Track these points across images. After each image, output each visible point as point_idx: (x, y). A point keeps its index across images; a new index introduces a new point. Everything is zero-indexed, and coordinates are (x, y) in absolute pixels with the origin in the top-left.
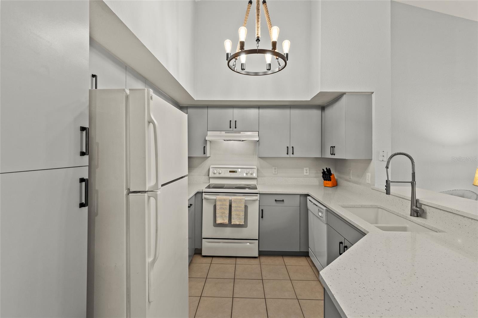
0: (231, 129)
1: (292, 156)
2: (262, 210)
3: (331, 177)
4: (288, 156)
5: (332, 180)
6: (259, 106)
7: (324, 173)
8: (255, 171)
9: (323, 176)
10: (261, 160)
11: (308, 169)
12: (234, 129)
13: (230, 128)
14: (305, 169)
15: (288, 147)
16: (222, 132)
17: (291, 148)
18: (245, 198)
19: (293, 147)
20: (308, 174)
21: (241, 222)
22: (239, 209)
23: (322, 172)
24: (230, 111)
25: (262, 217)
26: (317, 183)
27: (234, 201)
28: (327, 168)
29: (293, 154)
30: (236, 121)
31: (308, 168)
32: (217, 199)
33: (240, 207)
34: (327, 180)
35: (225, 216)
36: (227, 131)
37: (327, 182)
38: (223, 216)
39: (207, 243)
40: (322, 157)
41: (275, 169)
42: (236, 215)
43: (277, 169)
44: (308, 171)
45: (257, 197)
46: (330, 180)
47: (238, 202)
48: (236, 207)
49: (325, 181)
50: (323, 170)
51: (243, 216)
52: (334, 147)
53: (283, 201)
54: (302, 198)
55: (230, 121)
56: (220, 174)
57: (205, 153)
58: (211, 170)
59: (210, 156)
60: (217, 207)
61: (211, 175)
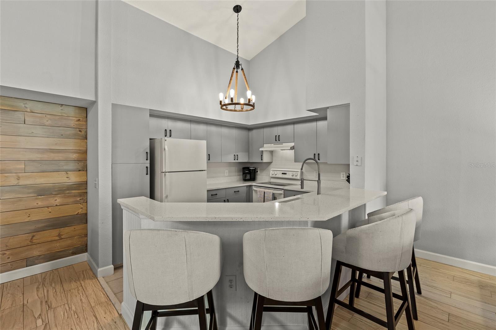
6: (294, 122)
8: (299, 173)
11: (344, 173)
12: (279, 142)
13: (276, 141)
14: (342, 173)
15: (315, 154)
16: (271, 144)
18: (274, 192)
19: (318, 154)
24: (276, 128)
27: (266, 192)
29: (319, 159)
30: (279, 136)
32: (258, 190)
33: (269, 197)
36: (274, 144)
45: (282, 192)
47: (268, 194)
48: (267, 197)
55: (276, 136)
56: (276, 175)
57: (262, 160)
58: (271, 171)
59: (272, 162)
60: (258, 196)
61: (271, 175)
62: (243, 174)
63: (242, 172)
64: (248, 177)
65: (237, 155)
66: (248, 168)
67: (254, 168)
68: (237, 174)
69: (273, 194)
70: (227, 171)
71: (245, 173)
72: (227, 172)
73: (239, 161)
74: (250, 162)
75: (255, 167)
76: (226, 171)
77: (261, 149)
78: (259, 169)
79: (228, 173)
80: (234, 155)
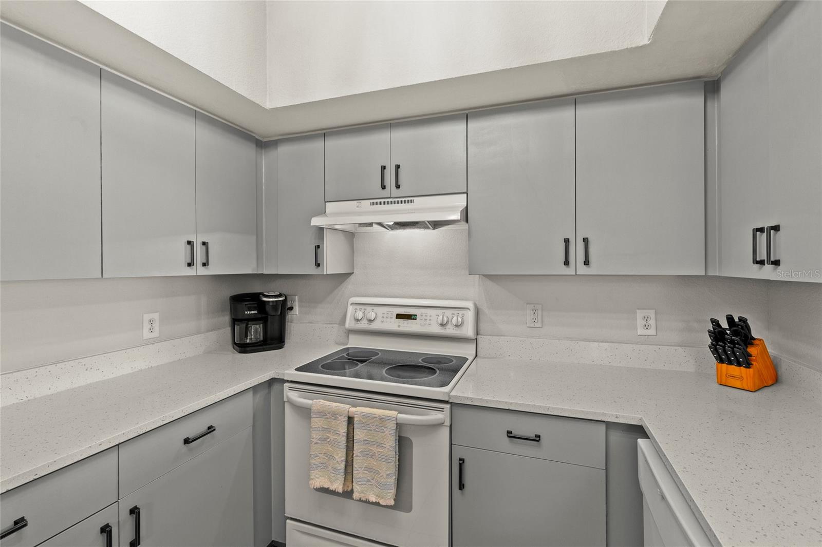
0: (386, 193)
1: (582, 270)
2: (462, 461)
3: (752, 350)
4: (570, 271)
5: (754, 363)
6: (467, 112)
7: (717, 335)
8: (470, 316)
9: (714, 348)
10: (489, 283)
11: (652, 314)
12: (395, 192)
13: (384, 187)
14: (640, 314)
15: (567, 241)
16: (362, 201)
17: (581, 246)
18: (400, 416)
19: (586, 241)
20: (652, 332)
21: (382, 498)
22: (374, 449)
23: (709, 331)
24: (382, 138)
25: (462, 486)
26: (690, 368)
27: (360, 422)
28: (730, 319)
29: (586, 263)
30: (398, 167)
31: (653, 311)
32: (314, 408)
33: (380, 445)
34: (730, 363)
35: (335, 469)
36: (376, 201)
37: (734, 370)
38: (330, 468)
39: (299, 534)
40: (710, 273)
41: (534, 311)
42: (369, 469)
43: (540, 312)
44: (652, 322)
45: (440, 416)
46: (748, 365)
47: (373, 428)
48: (366, 442)
49: (724, 365)
50: (715, 323)
51: (388, 476)
52: (776, 228)
53: (537, 438)
54: (616, 437)
55: (384, 168)
56: (370, 321)
57: (318, 265)
58: (350, 309)
59: (353, 273)
60: (314, 434)
61: (349, 323)
62: (235, 321)
63: (228, 313)
64: (256, 332)
65: (204, 243)
66: (254, 299)
67: (280, 295)
68: (204, 323)
69: (399, 426)
70: (156, 316)
71: (241, 320)
72: (151, 322)
73: (215, 269)
74: (265, 272)
75: (284, 292)
76: (147, 317)
77: (316, 221)
78: (300, 301)
79: (156, 325)
80: (189, 243)
